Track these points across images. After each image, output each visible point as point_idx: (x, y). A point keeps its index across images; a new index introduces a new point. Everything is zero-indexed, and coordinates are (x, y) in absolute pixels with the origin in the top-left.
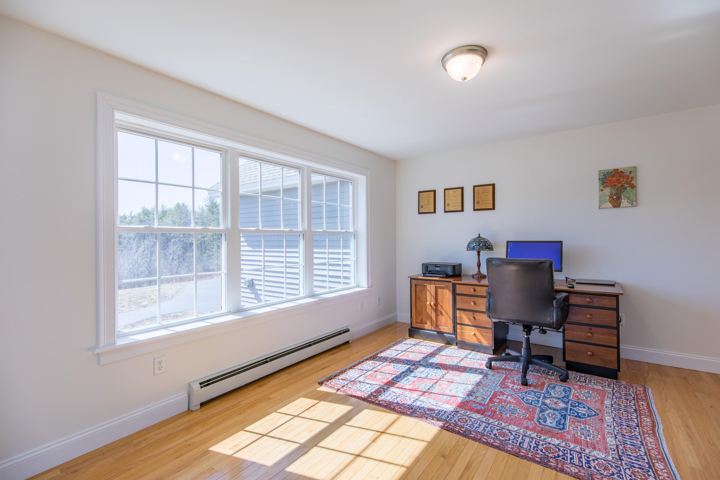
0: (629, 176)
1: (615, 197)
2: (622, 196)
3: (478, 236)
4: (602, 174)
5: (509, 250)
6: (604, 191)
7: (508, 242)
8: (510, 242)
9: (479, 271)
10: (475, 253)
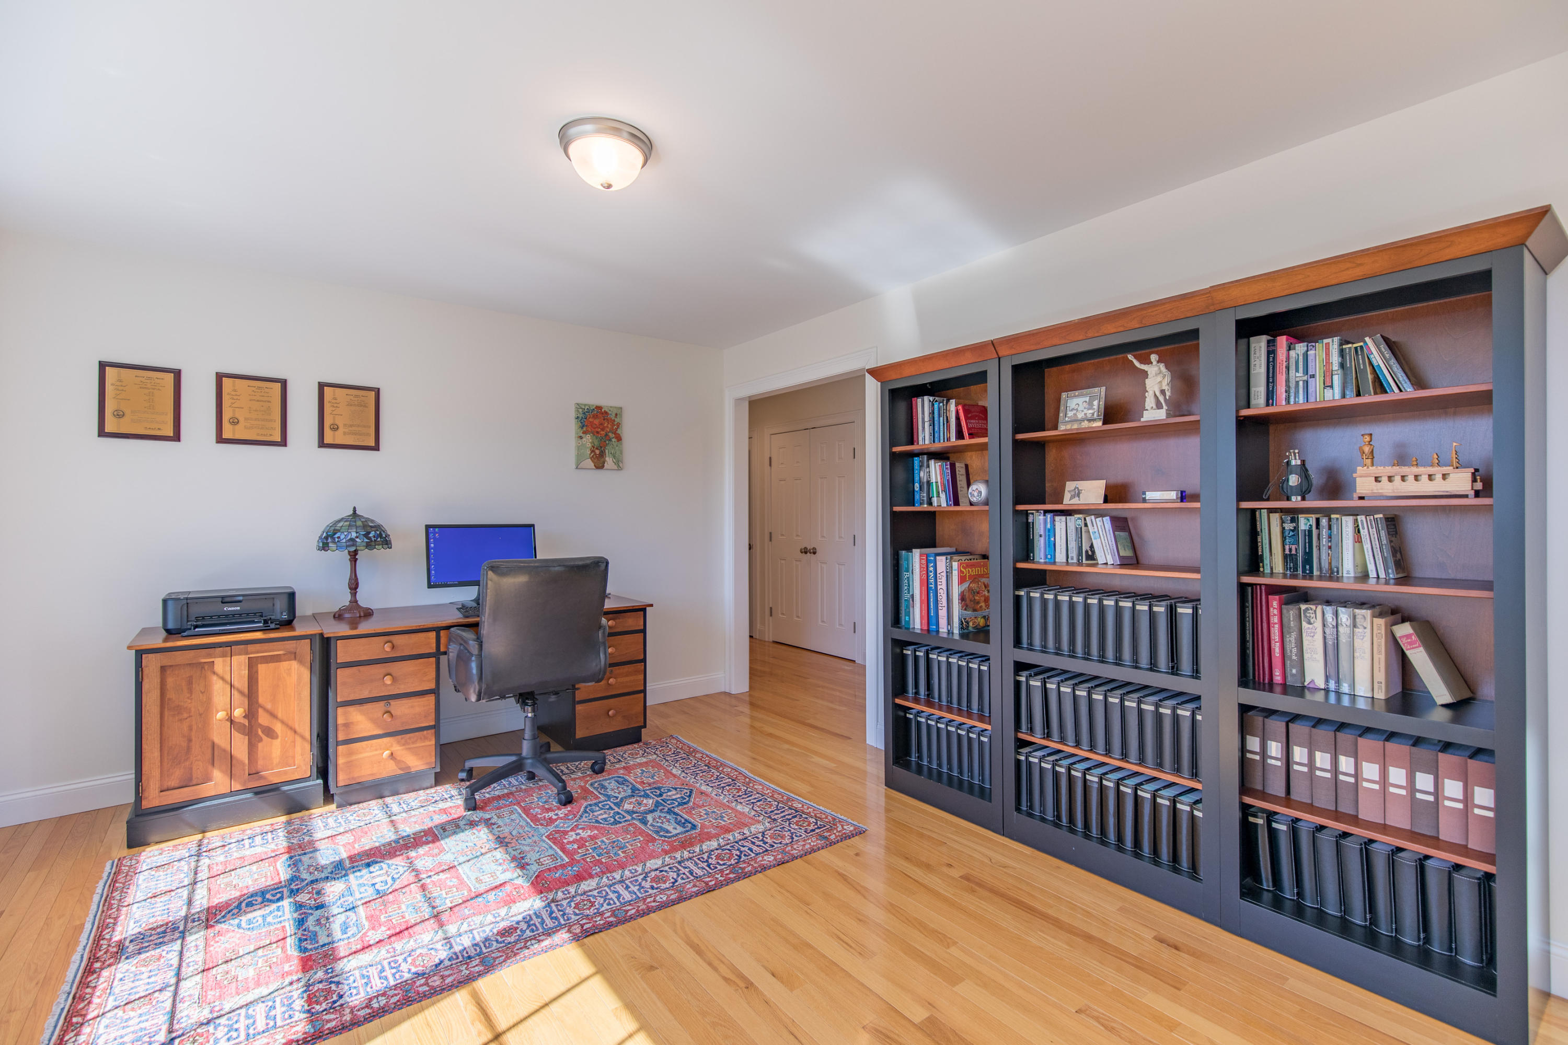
0: (614, 421)
1: (597, 452)
2: (607, 451)
3: (351, 512)
4: (581, 410)
5: (432, 545)
6: (584, 439)
7: (428, 527)
8: (434, 527)
9: (354, 601)
10: (342, 557)
